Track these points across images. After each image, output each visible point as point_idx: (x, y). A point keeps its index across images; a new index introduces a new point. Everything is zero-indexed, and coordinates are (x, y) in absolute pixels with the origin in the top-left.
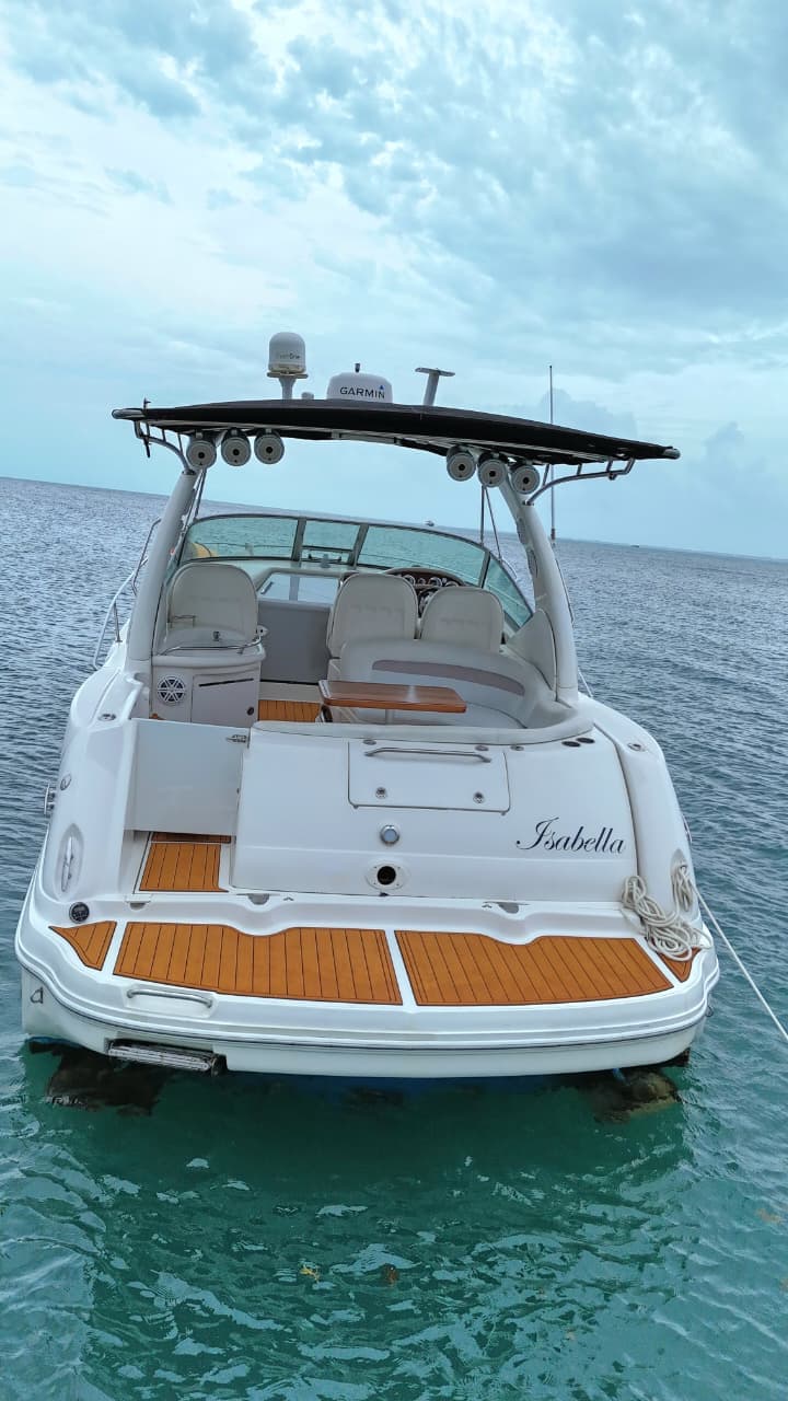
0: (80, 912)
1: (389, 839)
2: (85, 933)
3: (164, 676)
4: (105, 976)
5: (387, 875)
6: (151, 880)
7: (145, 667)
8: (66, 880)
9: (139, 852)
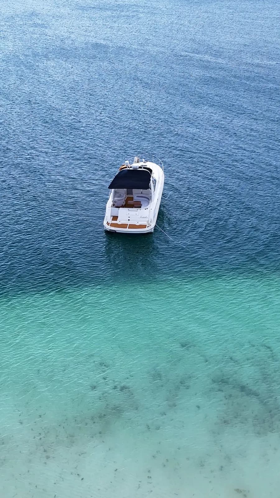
0: (107, 222)
1: (129, 217)
2: (108, 224)
3: (114, 200)
4: (109, 226)
5: (129, 220)
6: (112, 220)
7: (113, 200)
8: (106, 220)
9: (112, 217)
